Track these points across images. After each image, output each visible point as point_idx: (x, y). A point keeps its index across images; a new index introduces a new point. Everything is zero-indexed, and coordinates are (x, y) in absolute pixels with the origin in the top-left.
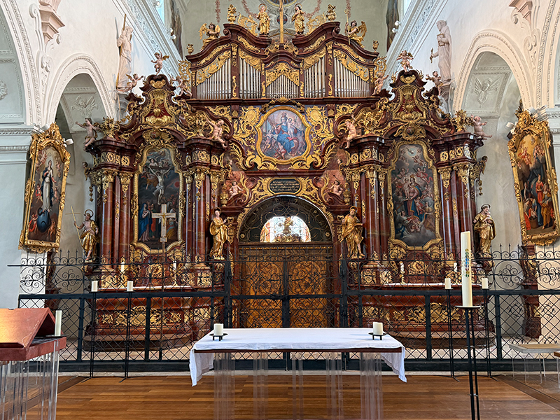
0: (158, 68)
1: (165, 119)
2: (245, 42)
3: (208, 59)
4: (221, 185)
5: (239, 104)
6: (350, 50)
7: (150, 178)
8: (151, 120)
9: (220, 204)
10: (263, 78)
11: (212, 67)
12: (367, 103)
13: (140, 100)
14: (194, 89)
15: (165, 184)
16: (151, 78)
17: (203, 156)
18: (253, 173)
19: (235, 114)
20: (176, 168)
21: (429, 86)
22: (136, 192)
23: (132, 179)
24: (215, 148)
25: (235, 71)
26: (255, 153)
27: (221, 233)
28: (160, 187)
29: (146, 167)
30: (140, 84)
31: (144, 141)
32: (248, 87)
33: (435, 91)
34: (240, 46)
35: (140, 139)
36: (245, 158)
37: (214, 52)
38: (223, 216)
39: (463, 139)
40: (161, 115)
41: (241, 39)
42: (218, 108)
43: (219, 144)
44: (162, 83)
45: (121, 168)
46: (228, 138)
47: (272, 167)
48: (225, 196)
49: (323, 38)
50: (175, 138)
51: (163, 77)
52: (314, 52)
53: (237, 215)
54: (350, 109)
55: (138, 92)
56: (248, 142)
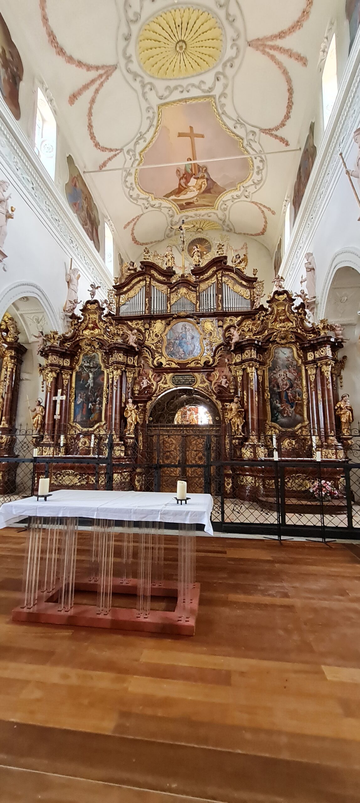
0: (93, 294)
1: (97, 331)
2: (156, 274)
3: (129, 287)
4: (135, 379)
5: (150, 318)
6: (235, 276)
7: (84, 375)
8: (86, 332)
9: (133, 393)
10: (168, 299)
11: (131, 293)
12: (247, 315)
13: (80, 318)
14: (118, 309)
15: (94, 379)
16: (88, 302)
17: (119, 357)
18: (159, 370)
19: (147, 326)
20: (103, 367)
21: (298, 302)
22: (73, 385)
23: (71, 375)
24: (129, 351)
25: (148, 295)
26: (161, 355)
27: (132, 417)
28: (90, 381)
29: (81, 367)
30: (80, 306)
31: (80, 347)
32: (157, 307)
33: (302, 306)
34: (152, 276)
35: (77, 346)
36: (154, 359)
37: (134, 282)
38: (134, 403)
39: (326, 341)
40: (93, 329)
41: (153, 272)
42: (135, 322)
43: (134, 348)
44: (95, 306)
45: (63, 368)
46: (141, 343)
47: (174, 365)
48: (137, 388)
49: (214, 269)
50: (102, 344)
51: (96, 301)
52: (207, 279)
53: (146, 402)
54: (236, 320)
55: (78, 313)
56: (156, 347)
